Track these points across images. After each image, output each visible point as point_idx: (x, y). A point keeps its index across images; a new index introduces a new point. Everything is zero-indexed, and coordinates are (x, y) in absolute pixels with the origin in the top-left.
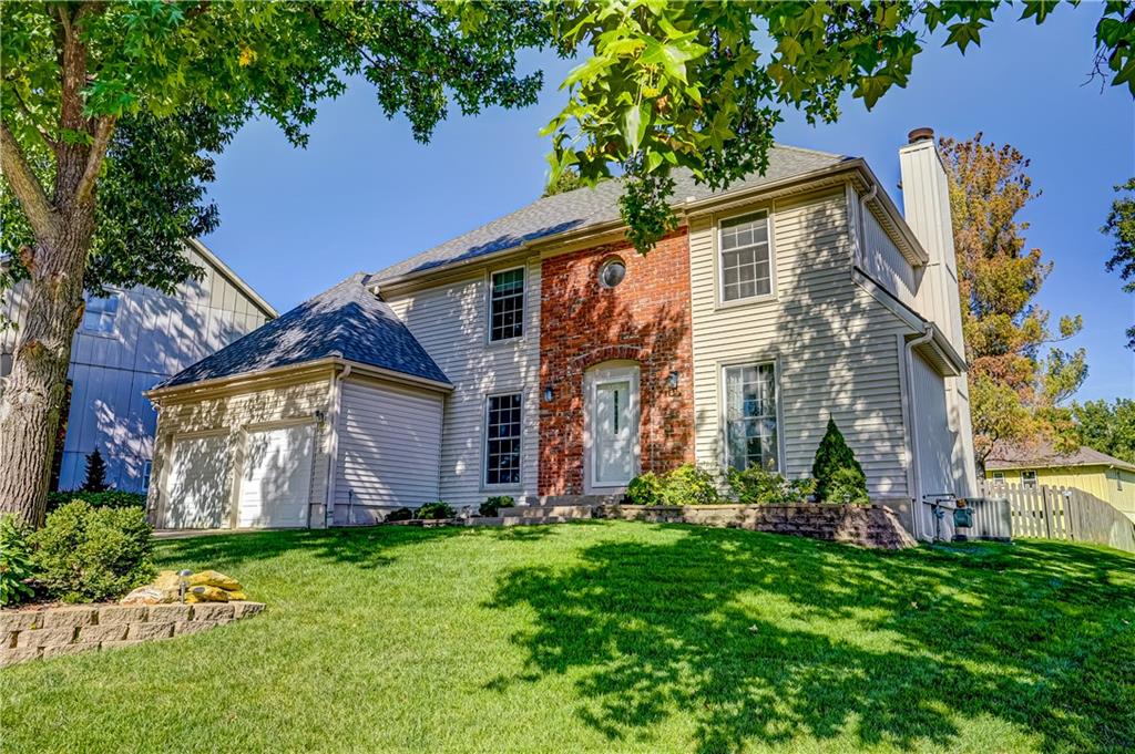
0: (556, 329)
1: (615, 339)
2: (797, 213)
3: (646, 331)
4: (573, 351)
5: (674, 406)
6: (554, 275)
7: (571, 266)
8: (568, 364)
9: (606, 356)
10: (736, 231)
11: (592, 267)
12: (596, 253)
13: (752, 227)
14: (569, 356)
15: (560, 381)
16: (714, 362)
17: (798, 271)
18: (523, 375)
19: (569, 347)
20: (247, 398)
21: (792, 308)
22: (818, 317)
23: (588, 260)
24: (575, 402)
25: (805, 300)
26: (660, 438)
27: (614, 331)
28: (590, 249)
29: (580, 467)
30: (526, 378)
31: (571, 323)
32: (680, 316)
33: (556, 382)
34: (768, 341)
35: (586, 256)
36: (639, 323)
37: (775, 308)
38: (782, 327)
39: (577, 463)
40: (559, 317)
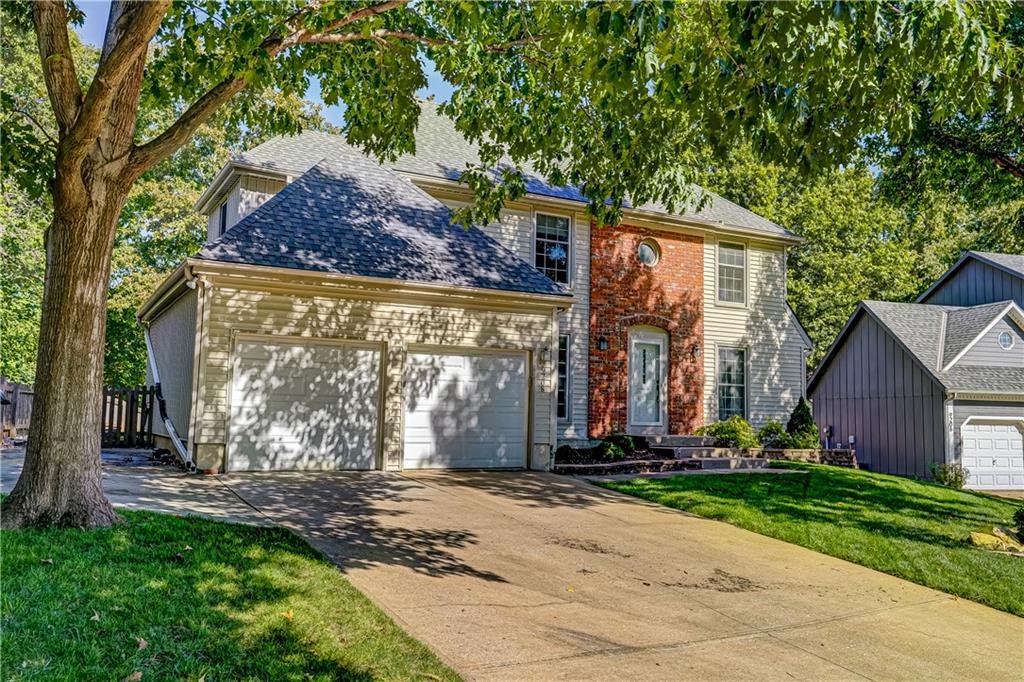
0: (605, 288)
1: (652, 309)
2: (757, 254)
3: (673, 308)
4: (622, 311)
5: (692, 369)
6: (604, 238)
7: (618, 236)
8: (617, 321)
9: (646, 321)
10: (727, 252)
11: (635, 243)
12: (639, 232)
13: (735, 253)
14: (617, 314)
15: (609, 334)
16: (713, 342)
17: (758, 293)
18: (569, 320)
19: (617, 306)
20: (415, 311)
21: (754, 317)
22: (767, 326)
23: (632, 236)
24: (621, 354)
25: (761, 314)
26: (681, 391)
27: (651, 302)
28: (635, 227)
29: (625, 408)
30: (572, 323)
31: (618, 286)
32: (696, 304)
33: (605, 334)
34: (741, 336)
35: (631, 231)
36: (671, 300)
37: (745, 314)
38: (748, 328)
39: (622, 405)
40: (609, 277)
